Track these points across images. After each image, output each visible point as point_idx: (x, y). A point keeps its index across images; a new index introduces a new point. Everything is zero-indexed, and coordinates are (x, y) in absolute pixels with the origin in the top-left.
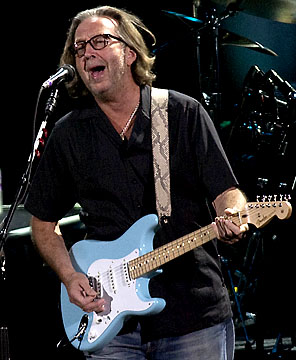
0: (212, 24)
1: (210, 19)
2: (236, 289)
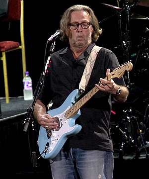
0: (126, 9)
1: (125, 6)
2: (141, 131)
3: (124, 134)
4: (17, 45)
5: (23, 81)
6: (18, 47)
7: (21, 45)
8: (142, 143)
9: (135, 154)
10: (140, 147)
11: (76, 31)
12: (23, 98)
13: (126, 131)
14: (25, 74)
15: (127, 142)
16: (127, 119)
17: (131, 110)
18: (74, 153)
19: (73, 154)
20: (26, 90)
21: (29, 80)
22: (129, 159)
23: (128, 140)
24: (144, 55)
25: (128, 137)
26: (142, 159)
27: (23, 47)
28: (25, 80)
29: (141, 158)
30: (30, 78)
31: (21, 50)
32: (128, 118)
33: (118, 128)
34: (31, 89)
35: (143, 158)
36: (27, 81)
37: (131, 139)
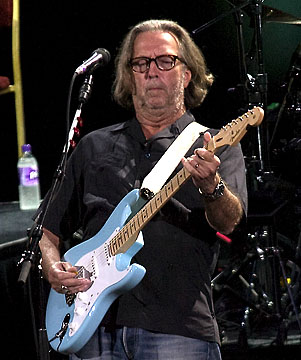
3: (250, 288)
4: (4, 85)
5: (20, 166)
6: (7, 87)
7: (12, 83)
8: (291, 309)
9: (276, 333)
10: (286, 317)
11: (143, 75)
12: (19, 205)
13: (256, 281)
14: (24, 149)
15: (258, 306)
16: (258, 254)
17: (265, 233)
18: (131, 341)
19: (127, 342)
20: (25, 188)
21: (31, 162)
22: (260, 346)
23: (260, 302)
24: (296, 107)
25: (261, 295)
26: (292, 346)
27: (16, 88)
28: (24, 163)
29: (289, 343)
30: (33, 159)
31: (12, 95)
32: (260, 250)
33: (237, 274)
34: (36, 184)
35: (295, 342)
36: (27, 166)
37: (265, 299)
